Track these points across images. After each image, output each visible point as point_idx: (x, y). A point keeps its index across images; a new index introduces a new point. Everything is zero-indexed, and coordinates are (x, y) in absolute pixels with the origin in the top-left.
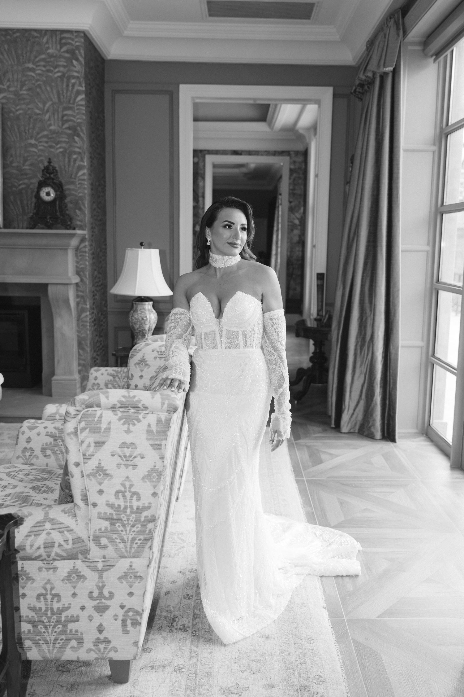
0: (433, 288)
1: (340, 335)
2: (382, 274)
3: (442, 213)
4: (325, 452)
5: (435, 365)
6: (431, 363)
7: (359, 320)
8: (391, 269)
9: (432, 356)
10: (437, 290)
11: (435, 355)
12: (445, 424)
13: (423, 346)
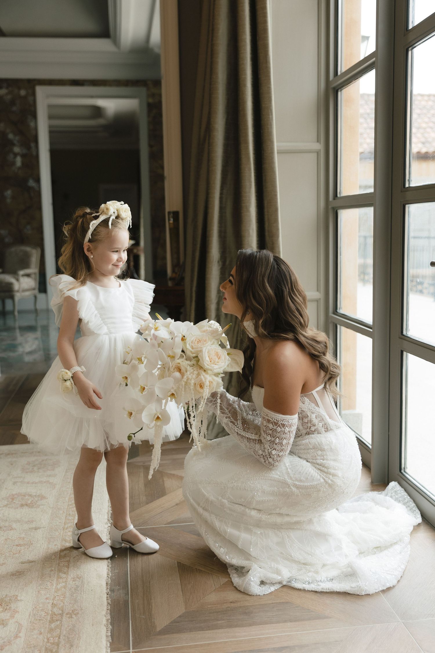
0: (330, 207)
1: (194, 289)
2: (250, 187)
3: (337, 89)
4: (174, 475)
5: (338, 326)
6: (334, 323)
7: (220, 263)
8: (264, 178)
9: (334, 313)
10: (335, 210)
11: (338, 311)
12: (359, 416)
13: (320, 299)
